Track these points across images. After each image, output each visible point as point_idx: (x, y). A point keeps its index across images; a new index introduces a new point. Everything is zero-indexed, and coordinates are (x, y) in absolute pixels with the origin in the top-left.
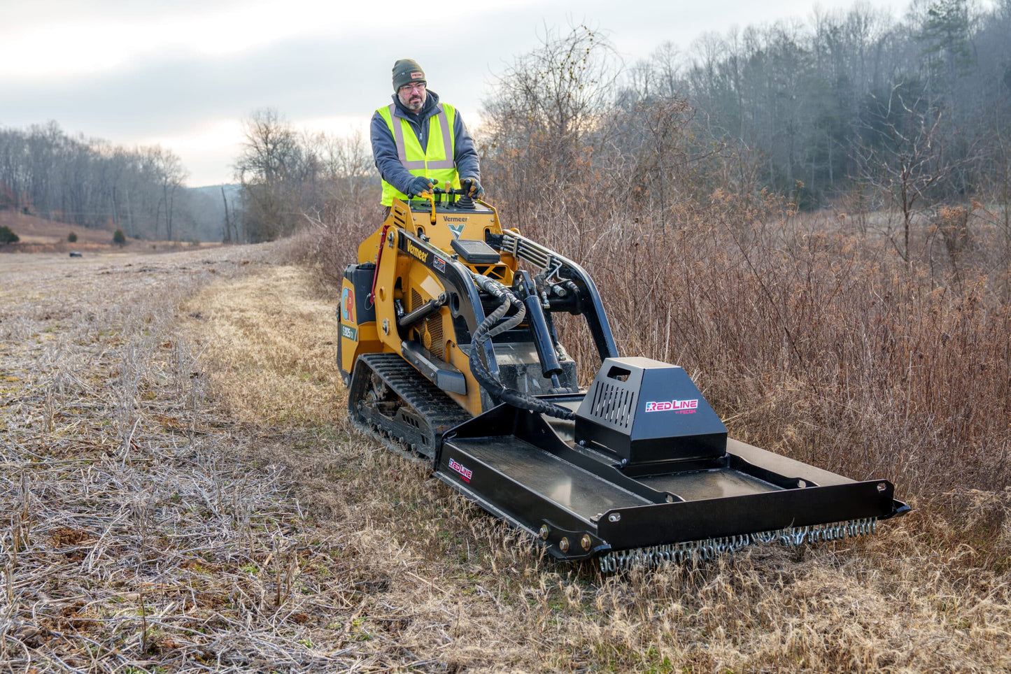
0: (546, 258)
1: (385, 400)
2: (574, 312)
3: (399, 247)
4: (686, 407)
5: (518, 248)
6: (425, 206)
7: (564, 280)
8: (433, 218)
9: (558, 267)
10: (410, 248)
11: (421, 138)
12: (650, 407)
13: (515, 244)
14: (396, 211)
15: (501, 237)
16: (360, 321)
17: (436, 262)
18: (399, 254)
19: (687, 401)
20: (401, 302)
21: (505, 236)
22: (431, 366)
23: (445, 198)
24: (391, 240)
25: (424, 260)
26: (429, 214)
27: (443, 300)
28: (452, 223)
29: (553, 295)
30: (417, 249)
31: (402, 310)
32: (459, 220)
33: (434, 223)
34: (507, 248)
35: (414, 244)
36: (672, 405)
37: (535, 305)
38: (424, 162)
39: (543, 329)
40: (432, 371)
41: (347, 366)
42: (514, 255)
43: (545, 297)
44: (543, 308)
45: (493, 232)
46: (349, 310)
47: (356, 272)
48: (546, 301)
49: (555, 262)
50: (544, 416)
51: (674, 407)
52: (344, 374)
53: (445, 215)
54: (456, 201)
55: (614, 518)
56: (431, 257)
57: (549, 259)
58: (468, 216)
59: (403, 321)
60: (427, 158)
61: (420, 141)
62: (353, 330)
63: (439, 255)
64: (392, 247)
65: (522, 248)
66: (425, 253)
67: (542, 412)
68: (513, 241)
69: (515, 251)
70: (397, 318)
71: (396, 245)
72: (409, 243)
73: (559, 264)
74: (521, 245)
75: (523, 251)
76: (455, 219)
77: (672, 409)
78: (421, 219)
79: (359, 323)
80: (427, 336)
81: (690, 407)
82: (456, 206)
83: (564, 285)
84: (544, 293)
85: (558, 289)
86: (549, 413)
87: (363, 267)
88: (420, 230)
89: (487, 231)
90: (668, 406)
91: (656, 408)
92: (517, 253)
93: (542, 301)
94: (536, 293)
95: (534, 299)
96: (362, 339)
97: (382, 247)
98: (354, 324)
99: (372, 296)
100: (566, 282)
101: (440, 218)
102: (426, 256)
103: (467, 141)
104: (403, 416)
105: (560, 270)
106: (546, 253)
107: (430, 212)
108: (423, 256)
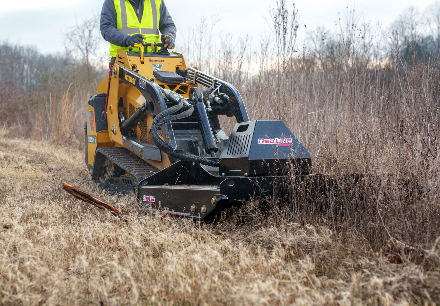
0: (212, 82)
1: (114, 176)
2: (229, 115)
3: (120, 77)
5: (196, 78)
6: (138, 54)
8: (142, 60)
9: (219, 87)
10: (126, 77)
11: (138, 12)
13: (194, 75)
14: (119, 58)
15: (186, 71)
16: (98, 131)
17: (140, 83)
18: (120, 82)
20: (123, 113)
21: (189, 71)
22: (139, 146)
24: (114, 73)
25: (134, 83)
26: (139, 58)
27: (144, 107)
28: (155, 63)
29: (214, 103)
30: (130, 77)
31: (123, 118)
32: (159, 61)
33: (142, 63)
34: (190, 78)
35: (128, 74)
37: (202, 108)
38: (139, 28)
39: (206, 121)
41: (92, 162)
42: (194, 83)
43: (209, 104)
44: (207, 111)
45: (181, 68)
46: (92, 124)
47: (95, 99)
48: (209, 106)
49: (217, 84)
50: (201, 165)
52: (89, 167)
53: (150, 58)
54: (157, 51)
56: (138, 80)
57: (214, 82)
58: (165, 59)
59: (123, 125)
61: (137, 15)
62: (94, 137)
63: (142, 79)
64: (116, 77)
66: (135, 78)
68: (193, 74)
69: (194, 78)
70: (121, 123)
71: (118, 76)
72: (126, 73)
73: (219, 85)
74: (198, 76)
75: (199, 79)
76: (156, 61)
78: (134, 60)
80: (139, 131)
82: (157, 53)
83: (221, 97)
84: (208, 102)
85: (217, 99)
87: (99, 96)
88: (134, 67)
89: (178, 68)
92: (196, 81)
93: (207, 106)
94: (203, 101)
95: (202, 105)
96: (100, 142)
97: (110, 79)
98: (95, 133)
99: (105, 113)
100: (222, 95)
101: (146, 59)
102: (135, 80)
104: (123, 179)
106: (212, 79)
107: (140, 56)
108: (133, 81)
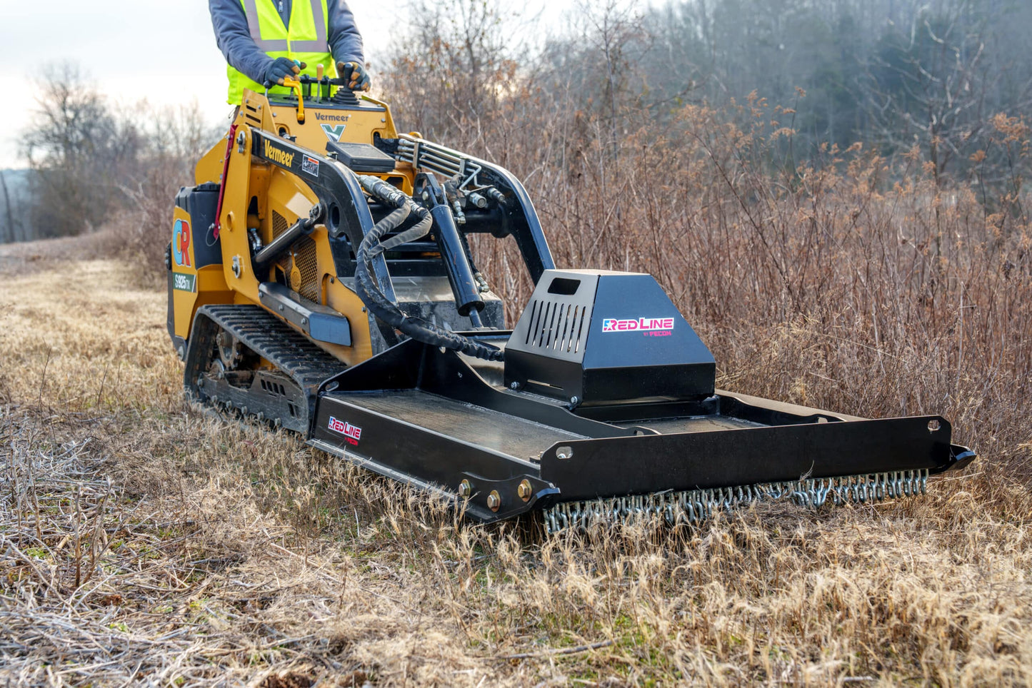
0: (458, 163)
1: (237, 369)
2: (499, 234)
3: (253, 152)
4: (658, 328)
5: (420, 155)
6: (290, 101)
7: (484, 187)
8: (301, 114)
9: (476, 172)
10: (269, 151)
11: (281, 8)
12: (609, 325)
13: (415, 150)
14: (248, 107)
15: (396, 142)
16: (199, 264)
17: (306, 164)
18: (253, 164)
19: (659, 320)
20: (257, 231)
21: (401, 141)
22: (301, 309)
23: (316, 91)
24: (241, 143)
25: (289, 164)
26: (294, 109)
27: (316, 215)
28: (328, 123)
29: (469, 208)
30: (278, 151)
31: (259, 241)
32: (337, 118)
33: (301, 122)
34: (404, 156)
35: (274, 144)
36: (639, 324)
37: (445, 218)
38: (285, 41)
39: (457, 249)
40: (301, 315)
41: (182, 330)
42: (415, 166)
43: (459, 209)
44: (456, 222)
45: (384, 135)
46: (184, 249)
47: (193, 197)
48: (461, 214)
49: (472, 167)
50: (461, 355)
51: (642, 327)
52: (177, 342)
53: (318, 111)
54: (332, 96)
55: (564, 454)
56: (298, 156)
57: (463, 163)
58: (350, 114)
59: (260, 256)
60: (291, 35)
61: (280, 13)
62: (190, 277)
63: (310, 154)
64: (244, 153)
65: (424, 154)
66: (291, 154)
67: (458, 350)
68: (412, 147)
69: (415, 157)
70: (253, 253)
71: (248, 150)
72: (267, 143)
73: (476, 169)
74: (424, 150)
75: (427, 158)
76: (331, 117)
77: (638, 329)
78: (286, 115)
79: (198, 266)
80: (295, 272)
81: (663, 328)
82: (332, 100)
83: (484, 193)
84: (458, 204)
85: (476, 197)
86: (468, 351)
87: (202, 188)
88: (282, 131)
89: (376, 135)
90: (633, 325)
91: (616, 327)
92: (419, 162)
93: (455, 213)
94: (446, 202)
95: (444, 209)
96: (204, 289)
97: (229, 155)
98: (191, 269)
99: (216, 227)
100: (487, 190)
101: (310, 114)
102: (291, 157)
103: (346, 16)
104: (262, 381)
105: (478, 175)
106: (458, 156)
107: (296, 106)
108: (286, 159)
